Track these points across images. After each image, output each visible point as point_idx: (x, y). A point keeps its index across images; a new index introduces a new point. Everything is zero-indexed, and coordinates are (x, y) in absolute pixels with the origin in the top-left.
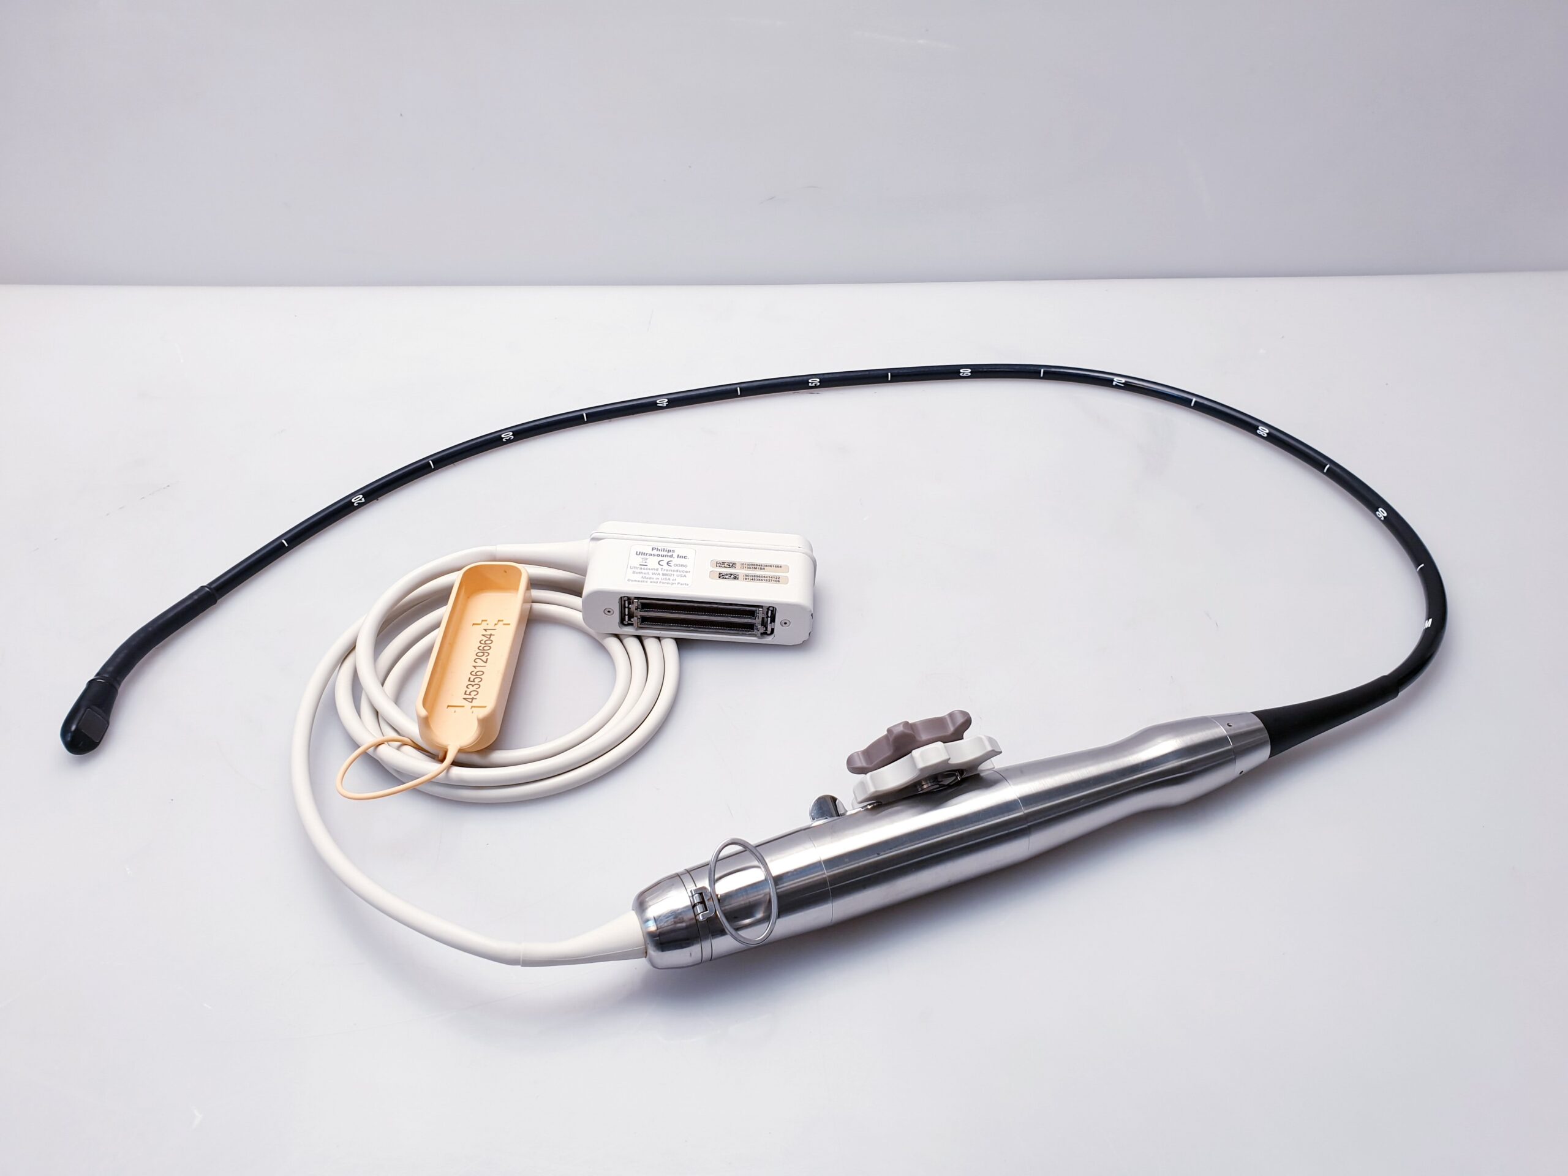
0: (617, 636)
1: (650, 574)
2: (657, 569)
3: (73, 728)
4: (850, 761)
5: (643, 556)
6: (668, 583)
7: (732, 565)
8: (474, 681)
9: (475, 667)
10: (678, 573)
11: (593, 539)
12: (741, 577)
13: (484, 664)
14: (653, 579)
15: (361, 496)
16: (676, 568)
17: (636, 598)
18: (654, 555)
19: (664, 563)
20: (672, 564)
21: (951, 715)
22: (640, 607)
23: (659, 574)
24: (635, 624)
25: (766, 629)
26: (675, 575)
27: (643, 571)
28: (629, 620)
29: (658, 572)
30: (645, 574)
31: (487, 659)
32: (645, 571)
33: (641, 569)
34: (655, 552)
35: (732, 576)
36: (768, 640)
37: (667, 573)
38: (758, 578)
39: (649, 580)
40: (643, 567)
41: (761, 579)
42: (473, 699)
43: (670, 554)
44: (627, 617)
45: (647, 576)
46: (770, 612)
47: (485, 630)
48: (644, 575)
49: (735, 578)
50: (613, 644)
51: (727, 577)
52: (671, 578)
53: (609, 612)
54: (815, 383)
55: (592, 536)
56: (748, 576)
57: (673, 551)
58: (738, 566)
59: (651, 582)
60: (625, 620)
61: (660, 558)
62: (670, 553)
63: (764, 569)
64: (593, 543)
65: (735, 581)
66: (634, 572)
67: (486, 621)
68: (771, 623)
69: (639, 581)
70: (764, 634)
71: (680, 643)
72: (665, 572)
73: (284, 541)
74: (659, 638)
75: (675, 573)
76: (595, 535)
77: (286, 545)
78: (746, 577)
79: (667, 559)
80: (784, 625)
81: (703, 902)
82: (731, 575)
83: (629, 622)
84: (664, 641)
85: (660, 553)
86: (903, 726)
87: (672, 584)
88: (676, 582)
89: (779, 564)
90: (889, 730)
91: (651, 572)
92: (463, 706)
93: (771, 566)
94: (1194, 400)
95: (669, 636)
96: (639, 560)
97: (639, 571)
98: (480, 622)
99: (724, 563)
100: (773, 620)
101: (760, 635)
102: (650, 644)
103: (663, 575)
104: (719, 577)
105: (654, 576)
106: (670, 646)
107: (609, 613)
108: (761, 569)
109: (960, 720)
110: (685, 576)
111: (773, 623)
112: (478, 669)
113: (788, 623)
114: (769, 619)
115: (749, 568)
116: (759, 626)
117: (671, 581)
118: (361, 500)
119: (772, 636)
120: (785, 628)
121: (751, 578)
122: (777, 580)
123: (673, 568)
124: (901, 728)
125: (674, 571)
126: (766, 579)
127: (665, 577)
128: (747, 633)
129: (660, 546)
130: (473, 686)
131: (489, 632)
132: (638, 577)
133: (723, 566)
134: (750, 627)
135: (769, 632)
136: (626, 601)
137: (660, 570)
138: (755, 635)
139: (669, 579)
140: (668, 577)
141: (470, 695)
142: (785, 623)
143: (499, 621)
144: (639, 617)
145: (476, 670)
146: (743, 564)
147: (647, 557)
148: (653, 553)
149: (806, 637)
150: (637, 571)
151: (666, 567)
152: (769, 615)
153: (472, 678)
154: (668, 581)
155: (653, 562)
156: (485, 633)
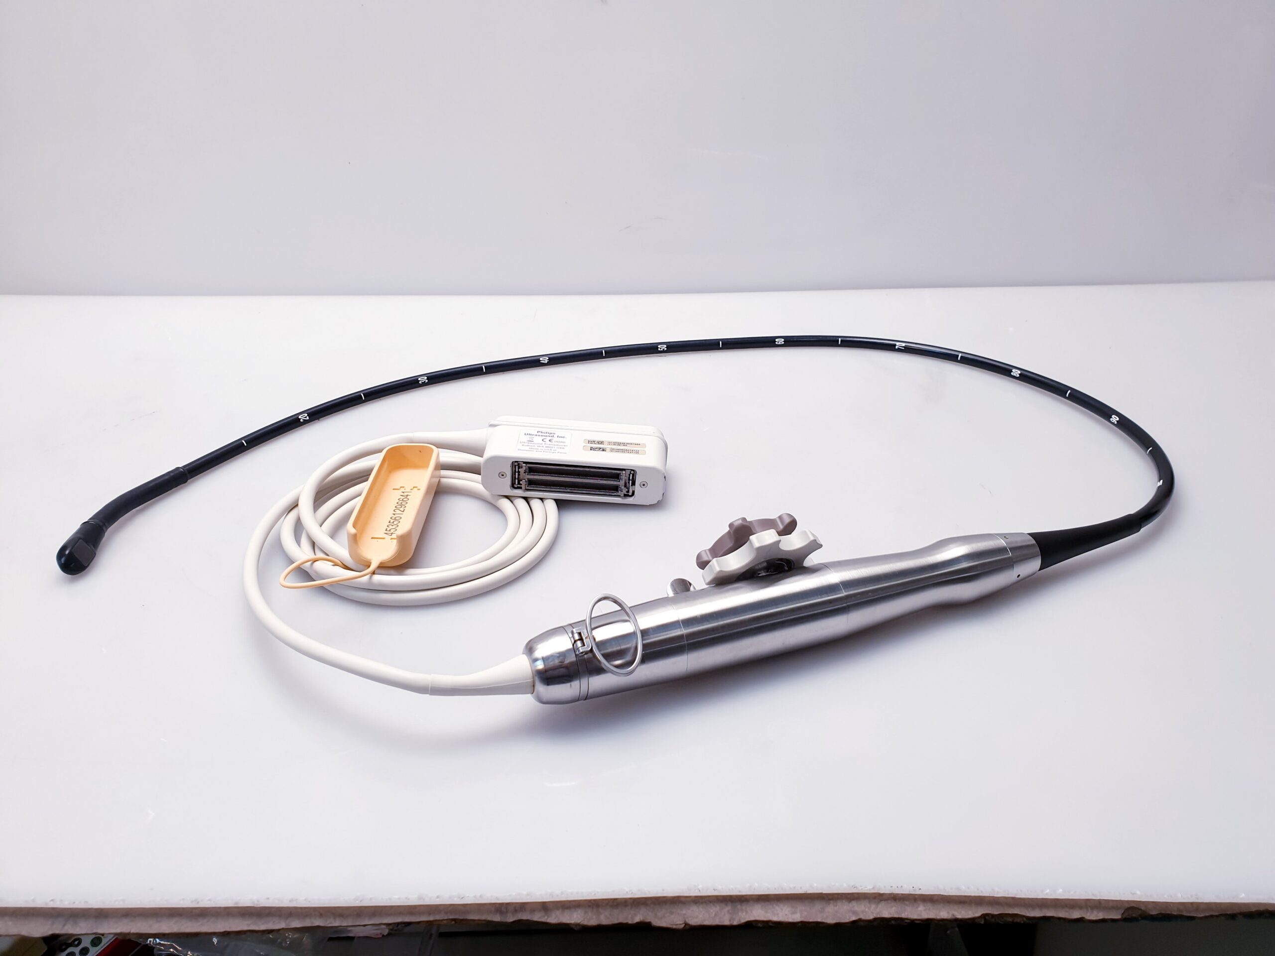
0: (507, 497)
3: (67, 552)
4: (699, 557)
5: (530, 436)
7: (602, 443)
8: (393, 523)
9: (394, 514)
10: (558, 446)
11: (492, 426)
12: (608, 450)
13: (402, 513)
14: (538, 449)
15: (306, 415)
16: (557, 443)
17: (524, 463)
18: (539, 435)
19: (547, 440)
20: (553, 441)
21: (780, 517)
22: (528, 471)
23: (543, 447)
24: (523, 486)
25: (628, 492)
27: (530, 444)
28: (519, 483)
29: (542, 445)
31: (404, 510)
32: (532, 445)
36: (629, 501)
37: (549, 446)
38: (622, 451)
39: (535, 450)
40: (530, 442)
41: (624, 451)
42: (392, 533)
44: (517, 480)
45: (533, 448)
46: (631, 475)
47: (403, 492)
48: (531, 447)
49: (603, 450)
50: (505, 504)
51: (597, 449)
52: (553, 449)
53: (503, 475)
54: (663, 348)
55: (491, 423)
56: (614, 449)
57: (554, 434)
58: (606, 443)
59: (537, 452)
60: (515, 484)
61: (544, 437)
62: (552, 435)
63: (626, 445)
64: (491, 429)
65: (604, 452)
66: (523, 446)
67: (404, 487)
68: (632, 486)
69: (527, 451)
70: (626, 496)
71: (560, 504)
73: (243, 441)
74: (542, 499)
75: (556, 447)
76: (493, 422)
77: (245, 444)
78: (612, 450)
79: (549, 438)
80: (642, 486)
81: (581, 639)
82: (600, 448)
83: (519, 486)
84: (546, 502)
85: (544, 434)
86: (742, 520)
87: (553, 453)
88: (557, 452)
89: (638, 443)
90: (731, 525)
91: (536, 445)
92: (384, 538)
93: (632, 444)
94: (960, 355)
95: (551, 496)
96: (528, 438)
97: (527, 444)
98: (399, 488)
99: (594, 442)
100: (634, 484)
101: (623, 495)
102: (536, 504)
103: (546, 447)
104: (591, 450)
106: (551, 506)
107: (502, 477)
108: (624, 445)
109: (787, 520)
110: (564, 448)
111: (633, 486)
112: (396, 516)
113: (646, 484)
114: (631, 482)
115: (615, 445)
116: (623, 487)
117: (553, 451)
118: (306, 417)
119: (633, 497)
120: (644, 489)
121: (616, 451)
122: (637, 452)
123: (554, 443)
124: (740, 522)
125: (554, 445)
126: (627, 451)
128: (613, 494)
129: (544, 430)
130: (392, 526)
131: (406, 494)
132: (527, 448)
134: (616, 489)
135: (630, 494)
136: (516, 465)
137: (543, 445)
138: (619, 496)
139: (551, 450)
140: (550, 449)
141: (390, 531)
142: (644, 485)
143: (414, 487)
144: (527, 480)
145: (395, 516)
146: (610, 442)
147: (534, 436)
148: (538, 434)
149: (660, 498)
150: (525, 444)
151: (548, 442)
152: (631, 478)
153: (392, 521)
154: (551, 451)
155: (538, 440)
156: (403, 494)
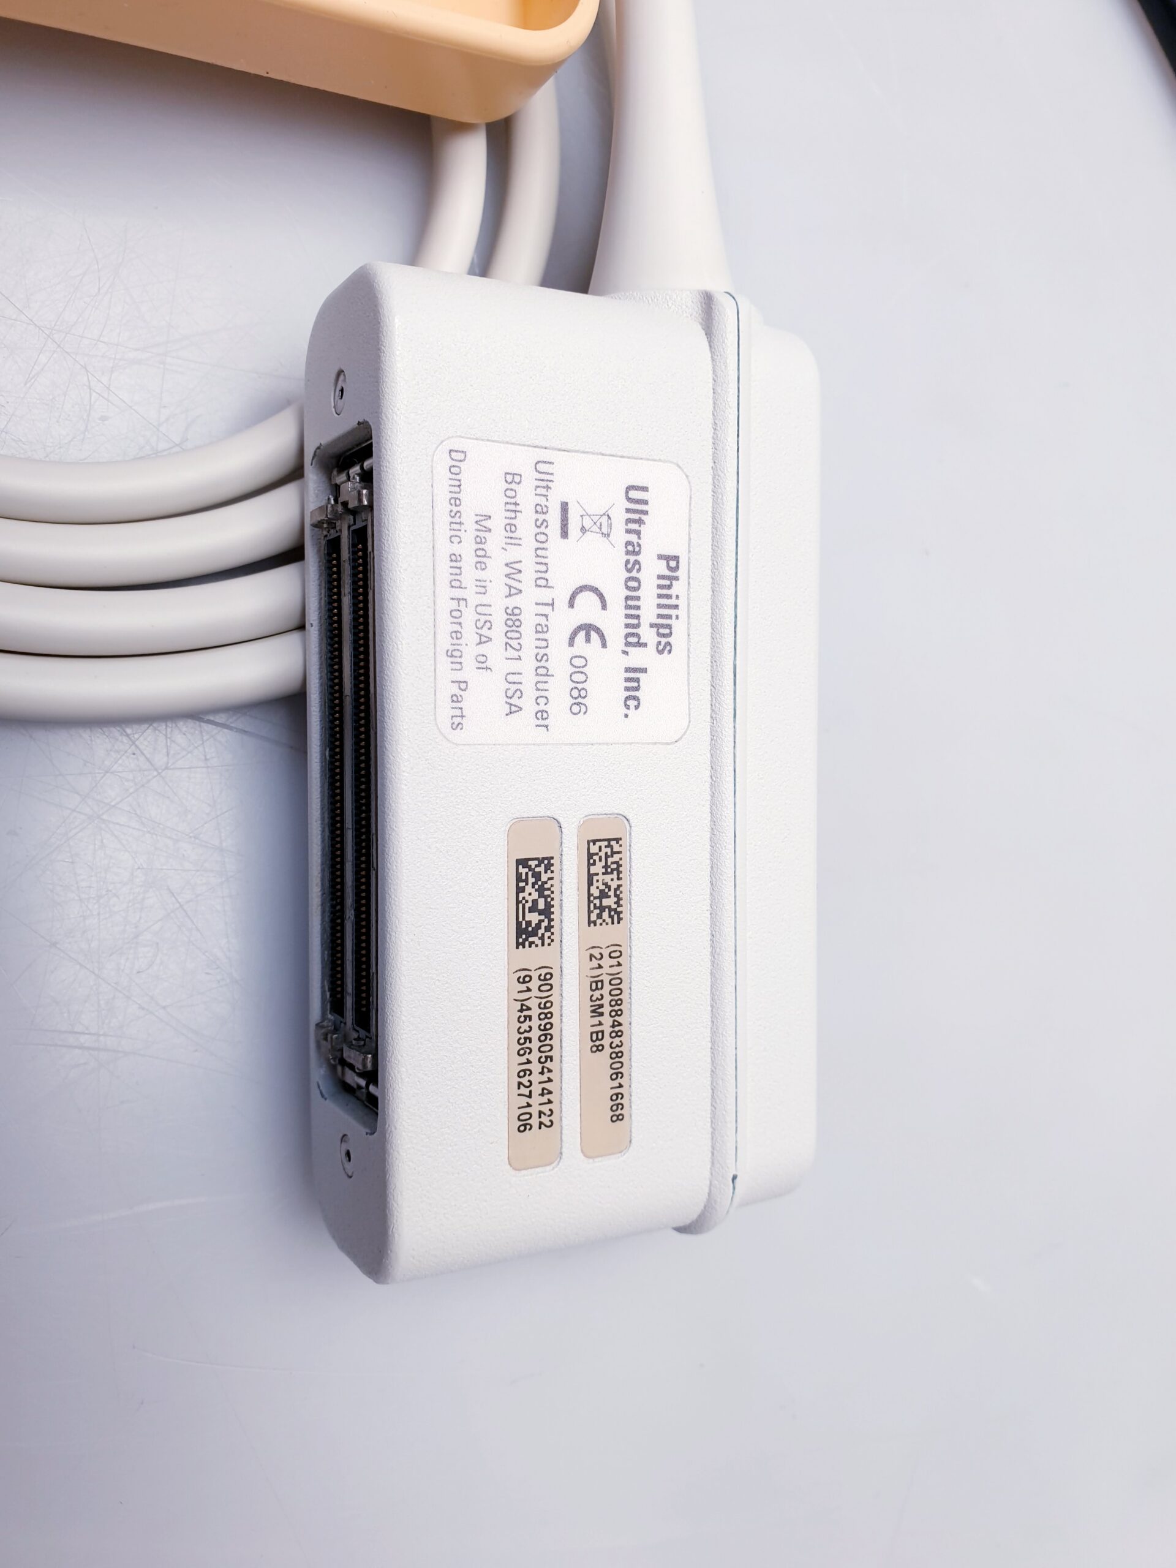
1: (513, 554)
2: (542, 582)
5: (619, 517)
6: (456, 635)
10: (529, 680)
11: (708, 301)
12: (534, 957)
14: (481, 565)
18: (633, 566)
19: (587, 609)
24: (325, 513)
26: (514, 666)
30: (511, 527)
33: (540, 509)
34: (651, 569)
35: (534, 918)
38: (535, 1034)
39: (467, 550)
41: (535, 1045)
43: (648, 635)
45: (495, 540)
49: (524, 934)
52: (495, 651)
57: (664, 649)
58: (605, 934)
59: (455, 558)
61: (616, 594)
62: (652, 632)
63: (599, 1049)
64: (692, 308)
66: (512, 478)
69: (456, 501)
72: (529, 621)
75: (528, 665)
79: (613, 623)
82: (547, 912)
91: (525, 554)
93: (617, 1074)
95: (309, 661)
101: (324, 1033)
103: (513, 618)
104: (522, 862)
105: (496, 572)
108: (596, 1036)
110: (513, 710)
115: (597, 984)
117: (470, 652)
121: (533, 1003)
123: (559, 655)
125: (541, 658)
126: (536, 1067)
127: (499, 619)
129: (688, 593)
133: (598, 868)
137: (545, 595)
147: (620, 536)
148: (646, 559)
150: (526, 496)
151: (563, 621)
